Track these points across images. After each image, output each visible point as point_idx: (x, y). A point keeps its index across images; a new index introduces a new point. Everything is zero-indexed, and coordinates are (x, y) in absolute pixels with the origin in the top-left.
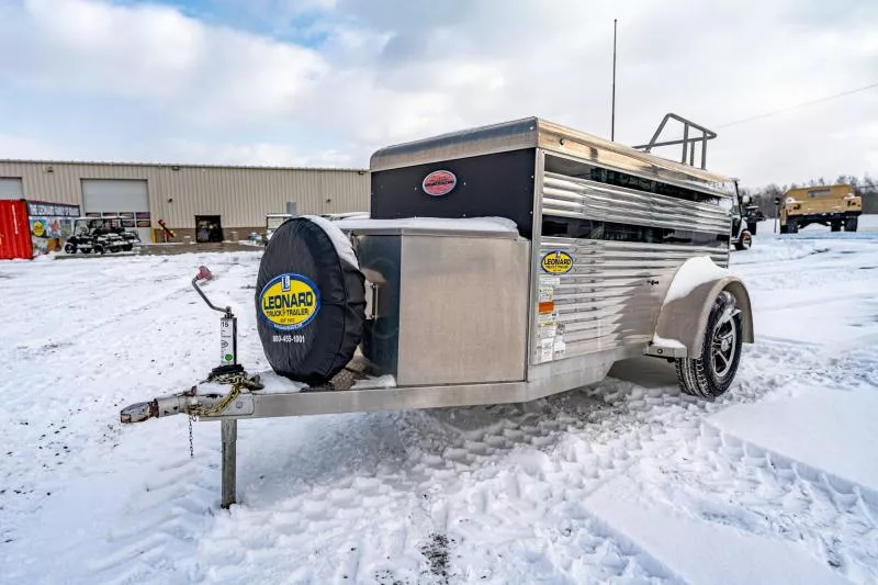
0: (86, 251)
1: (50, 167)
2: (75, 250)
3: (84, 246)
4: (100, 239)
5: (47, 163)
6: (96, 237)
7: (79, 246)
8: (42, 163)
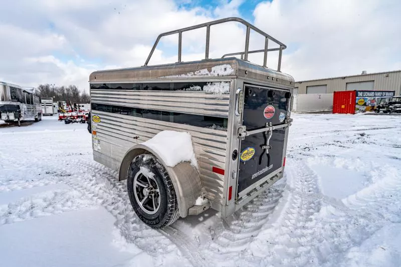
0: (385, 112)
1: (387, 74)
2: (379, 111)
3: (383, 110)
4: (390, 107)
5: (387, 73)
6: (389, 106)
7: (381, 109)
8: (384, 73)
